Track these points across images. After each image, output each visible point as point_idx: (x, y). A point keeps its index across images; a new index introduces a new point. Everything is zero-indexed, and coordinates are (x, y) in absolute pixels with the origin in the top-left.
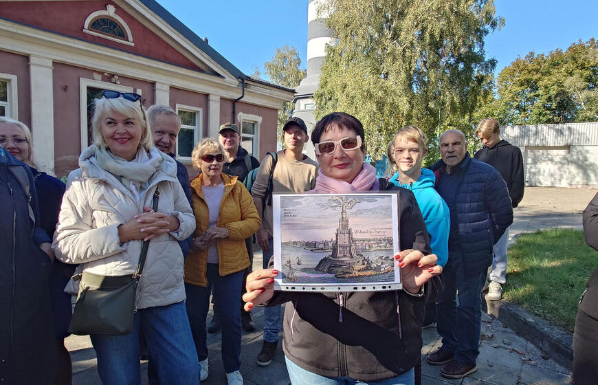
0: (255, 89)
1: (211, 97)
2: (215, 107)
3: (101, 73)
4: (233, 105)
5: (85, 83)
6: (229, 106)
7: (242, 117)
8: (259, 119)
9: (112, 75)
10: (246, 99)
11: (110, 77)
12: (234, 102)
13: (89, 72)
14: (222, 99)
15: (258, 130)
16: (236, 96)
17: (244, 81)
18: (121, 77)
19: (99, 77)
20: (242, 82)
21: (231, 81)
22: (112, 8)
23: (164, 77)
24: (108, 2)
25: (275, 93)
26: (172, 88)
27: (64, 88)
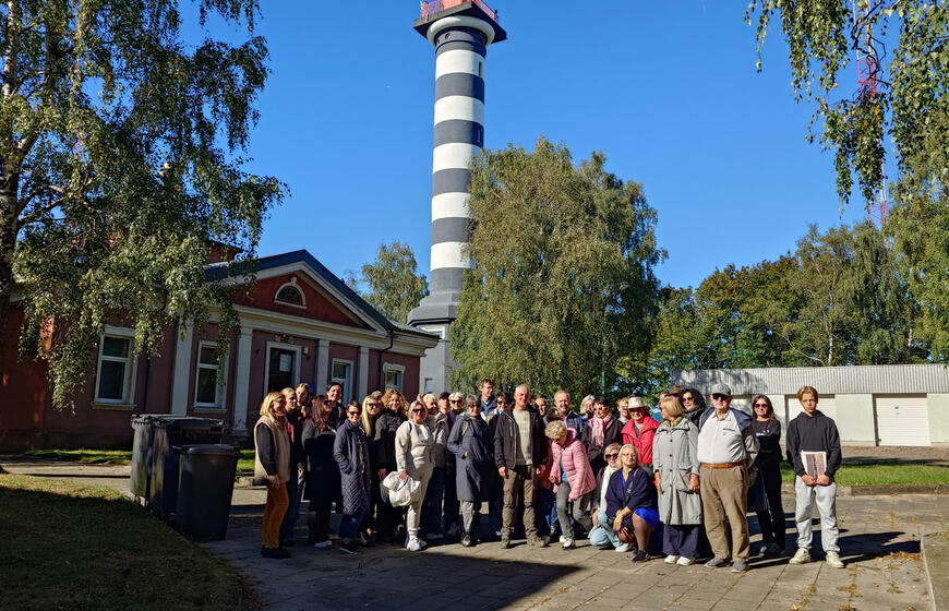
0: (402, 338)
1: (362, 349)
2: (364, 359)
3: (280, 335)
4: (379, 356)
5: (270, 345)
6: (376, 356)
7: (387, 367)
8: (402, 368)
9: (288, 336)
10: (396, 349)
11: (286, 338)
12: (380, 352)
13: (272, 335)
14: (371, 350)
15: (401, 379)
16: (383, 346)
17: (394, 332)
18: (295, 337)
19: (278, 339)
20: (391, 333)
21: (382, 332)
22: (294, 280)
23: (327, 334)
24: (292, 275)
25: (420, 340)
26: (331, 343)
27: (257, 351)
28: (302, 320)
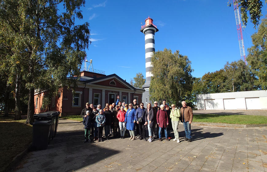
0: (137, 91)
1: (129, 93)
2: (129, 95)
3: (111, 91)
5: (109, 93)
7: (134, 97)
8: (138, 97)
9: (113, 91)
10: (136, 93)
12: (133, 94)
13: (109, 91)
14: (131, 93)
15: (138, 99)
16: (133, 92)
17: (135, 89)
18: (114, 91)
21: (133, 90)
22: (113, 80)
23: (121, 90)
24: (113, 79)
25: (141, 91)
26: (122, 92)
27: (106, 95)
28: (115, 88)
